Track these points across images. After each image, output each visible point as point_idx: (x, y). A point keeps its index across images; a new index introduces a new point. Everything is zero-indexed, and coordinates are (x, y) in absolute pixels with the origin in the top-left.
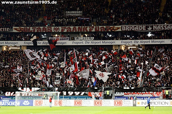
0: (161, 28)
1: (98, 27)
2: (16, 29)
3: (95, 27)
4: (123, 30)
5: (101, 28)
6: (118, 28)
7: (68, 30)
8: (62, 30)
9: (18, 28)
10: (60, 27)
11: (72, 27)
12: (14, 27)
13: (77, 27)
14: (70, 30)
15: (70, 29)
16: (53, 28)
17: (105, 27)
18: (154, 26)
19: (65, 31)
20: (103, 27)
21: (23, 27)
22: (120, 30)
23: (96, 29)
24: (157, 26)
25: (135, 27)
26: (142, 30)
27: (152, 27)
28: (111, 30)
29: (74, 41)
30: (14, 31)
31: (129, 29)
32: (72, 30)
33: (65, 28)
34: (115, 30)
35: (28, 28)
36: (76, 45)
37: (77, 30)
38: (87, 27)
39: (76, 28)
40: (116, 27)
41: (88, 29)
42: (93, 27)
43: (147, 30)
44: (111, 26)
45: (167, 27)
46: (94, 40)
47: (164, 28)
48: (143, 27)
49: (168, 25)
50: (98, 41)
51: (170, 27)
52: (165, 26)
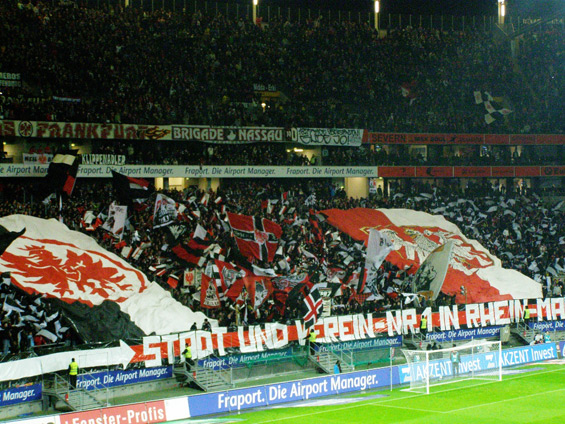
0: (255, 136)
1: (122, 128)
3: (113, 126)
4: (176, 137)
5: (128, 129)
6: (165, 132)
7: (52, 133)
8: (40, 132)
10: (34, 124)
11: (62, 125)
13: (74, 125)
14: (58, 133)
15: (59, 130)
16: (17, 124)
17: (136, 127)
18: (240, 132)
19: (47, 134)
20: (132, 128)
22: (168, 137)
23: (116, 131)
24: (247, 130)
25: (201, 129)
26: (216, 139)
27: (236, 132)
28: (151, 137)
31: (188, 135)
32: (61, 132)
33: (46, 126)
34: (158, 136)
37: (74, 133)
38: (96, 127)
39: (71, 127)
40: (161, 128)
41: (99, 131)
42: (110, 128)
43: (226, 139)
44: (150, 127)
45: (266, 134)
46: (126, 163)
47: (262, 136)
48: (218, 132)
49: (268, 130)
50: (136, 167)
51: (273, 134)
52: (263, 132)
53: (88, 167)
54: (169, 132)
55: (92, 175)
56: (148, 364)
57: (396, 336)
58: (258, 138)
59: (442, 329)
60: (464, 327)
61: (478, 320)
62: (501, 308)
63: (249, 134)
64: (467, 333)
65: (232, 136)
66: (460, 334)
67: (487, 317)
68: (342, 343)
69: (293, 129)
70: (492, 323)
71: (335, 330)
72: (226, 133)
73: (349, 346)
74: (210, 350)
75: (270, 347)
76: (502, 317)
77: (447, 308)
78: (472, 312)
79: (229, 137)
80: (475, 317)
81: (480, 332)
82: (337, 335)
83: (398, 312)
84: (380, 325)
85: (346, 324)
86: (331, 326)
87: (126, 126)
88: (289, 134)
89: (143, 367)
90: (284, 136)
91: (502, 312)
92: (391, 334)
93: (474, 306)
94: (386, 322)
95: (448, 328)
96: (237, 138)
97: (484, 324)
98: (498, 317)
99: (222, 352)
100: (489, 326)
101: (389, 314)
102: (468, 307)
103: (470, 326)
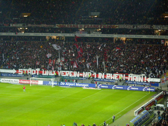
0: (142, 27)
1: (105, 26)
2: (58, 26)
3: (103, 25)
4: (120, 27)
5: (107, 26)
6: (117, 27)
7: (87, 27)
9: (59, 25)
10: (83, 25)
11: (90, 25)
12: (56, 25)
13: (93, 25)
14: (89, 27)
15: (89, 26)
16: (79, 25)
17: (109, 25)
18: (138, 26)
20: (108, 26)
21: (62, 25)
22: (118, 28)
23: (104, 27)
24: (140, 26)
25: (127, 26)
26: (131, 28)
27: (137, 26)
28: (113, 28)
29: (90, 34)
30: (57, 27)
31: (123, 27)
32: (90, 27)
33: (86, 26)
34: (115, 27)
35: (65, 25)
36: (91, 36)
37: (93, 27)
38: (98, 25)
39: (92, 26)
40: (116, 25)
42: (102, 26)
43: (134, 28)
44: (113, 25)
45: (145, 27)
46: (102, 34)
47: (144, 27)
48: (132, 26)
49: (146, 26)
50: (104, 35)
51: (147, 27)
52: (144, 26)
53: (92, 34)
54: (117, 26)
55: (93, 36)
56: (19, 74)
57: (85, 77)
58: (143, 28)
59: (99, 78)
60: (105, 78)
61: (110, 78)
62: (117, 76)
63: (140, 27)
64: (106, 80)
65: (135, 27)
66: (104, 80)
67: (113, 77)
68: (70, 77)
69: (154, 25)
70: (114, 79)
71: (69, 74)
72: (133, 27)
73: (72, 78)
74: (35, 73)
75: (50, 75)
76: (117, 78)
77: (101, 74)
78: (108, 75)
79: (134, 27)
80: (109, 77)
81: (110, 80)
82: (69, 75)
83: (86, 73)
84: (81, 75)
85: (71, 73)
86: (67, 73)
87: (106, 25)
88: (152, 27)
89: (18, 74)
90: (151, 27)
91: (117, 77)
92: (84, 77)
93: (109, 74)
94: (83, 74)
95: (101, 78)
96: (137, 28)
97: (111, 79)
98: (116, 78)
99: (38, 74)
100: (113, 79)
101: (84, 72)
102: (107, 74)
103: (107, 78)
